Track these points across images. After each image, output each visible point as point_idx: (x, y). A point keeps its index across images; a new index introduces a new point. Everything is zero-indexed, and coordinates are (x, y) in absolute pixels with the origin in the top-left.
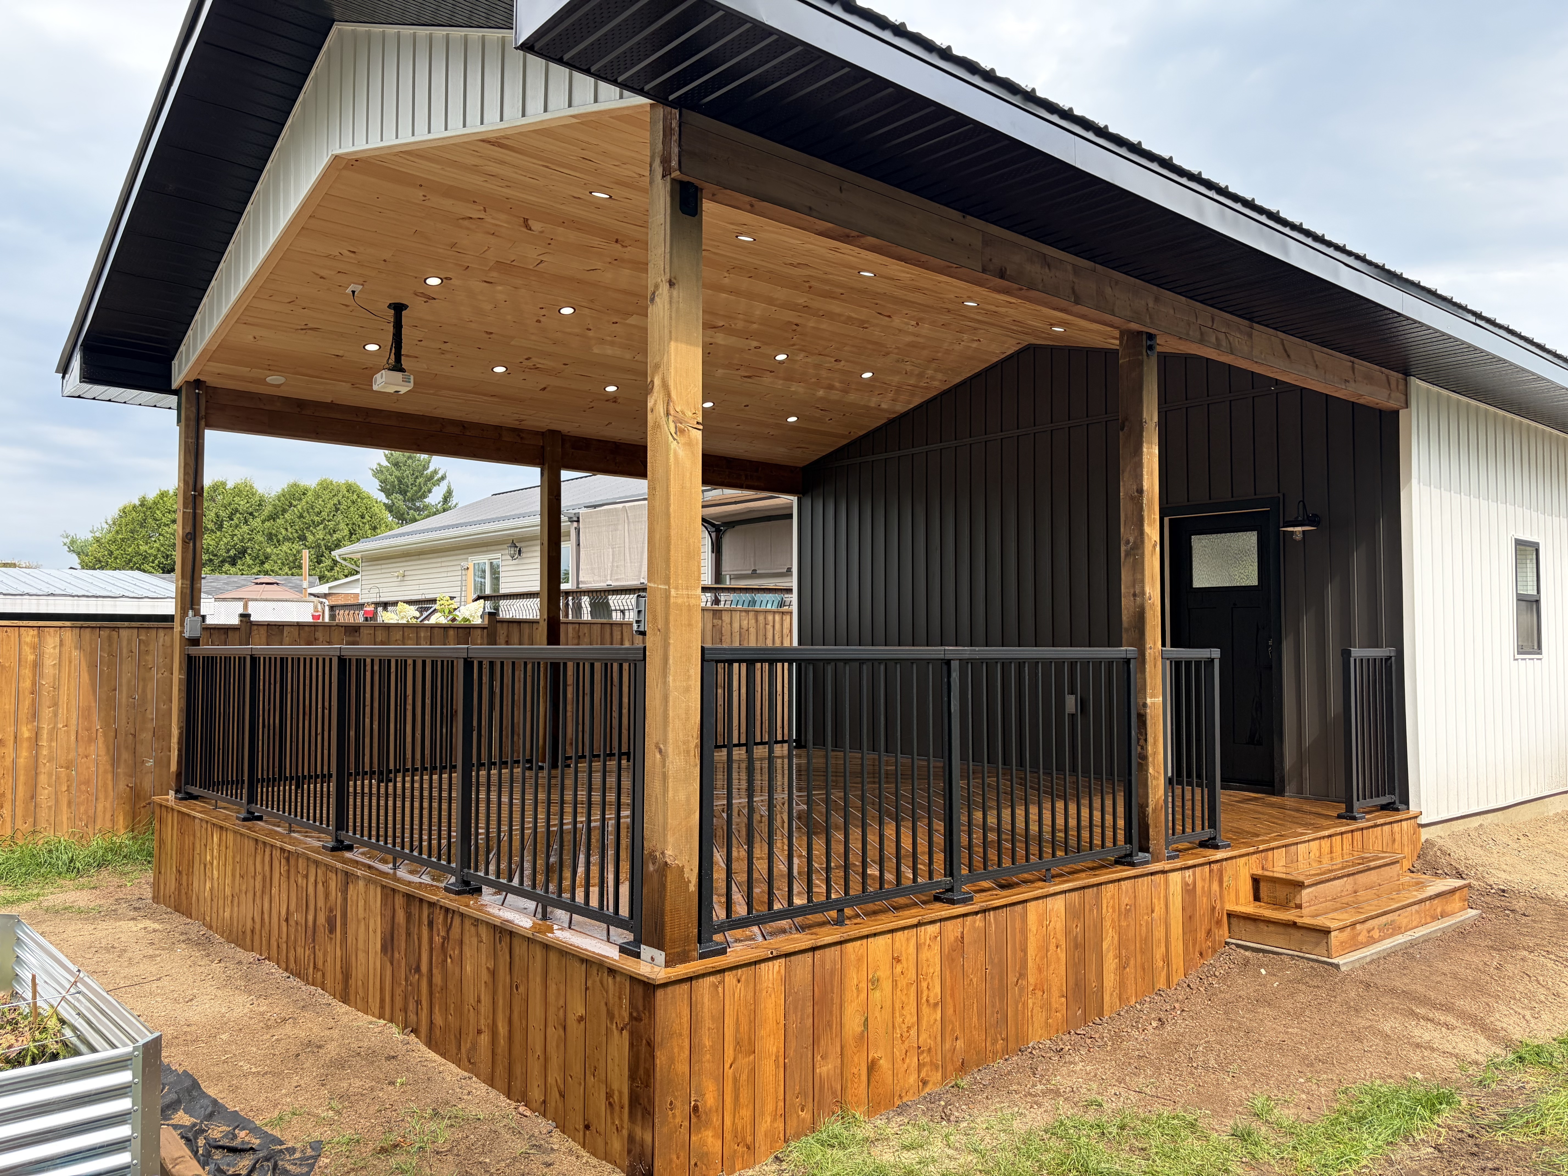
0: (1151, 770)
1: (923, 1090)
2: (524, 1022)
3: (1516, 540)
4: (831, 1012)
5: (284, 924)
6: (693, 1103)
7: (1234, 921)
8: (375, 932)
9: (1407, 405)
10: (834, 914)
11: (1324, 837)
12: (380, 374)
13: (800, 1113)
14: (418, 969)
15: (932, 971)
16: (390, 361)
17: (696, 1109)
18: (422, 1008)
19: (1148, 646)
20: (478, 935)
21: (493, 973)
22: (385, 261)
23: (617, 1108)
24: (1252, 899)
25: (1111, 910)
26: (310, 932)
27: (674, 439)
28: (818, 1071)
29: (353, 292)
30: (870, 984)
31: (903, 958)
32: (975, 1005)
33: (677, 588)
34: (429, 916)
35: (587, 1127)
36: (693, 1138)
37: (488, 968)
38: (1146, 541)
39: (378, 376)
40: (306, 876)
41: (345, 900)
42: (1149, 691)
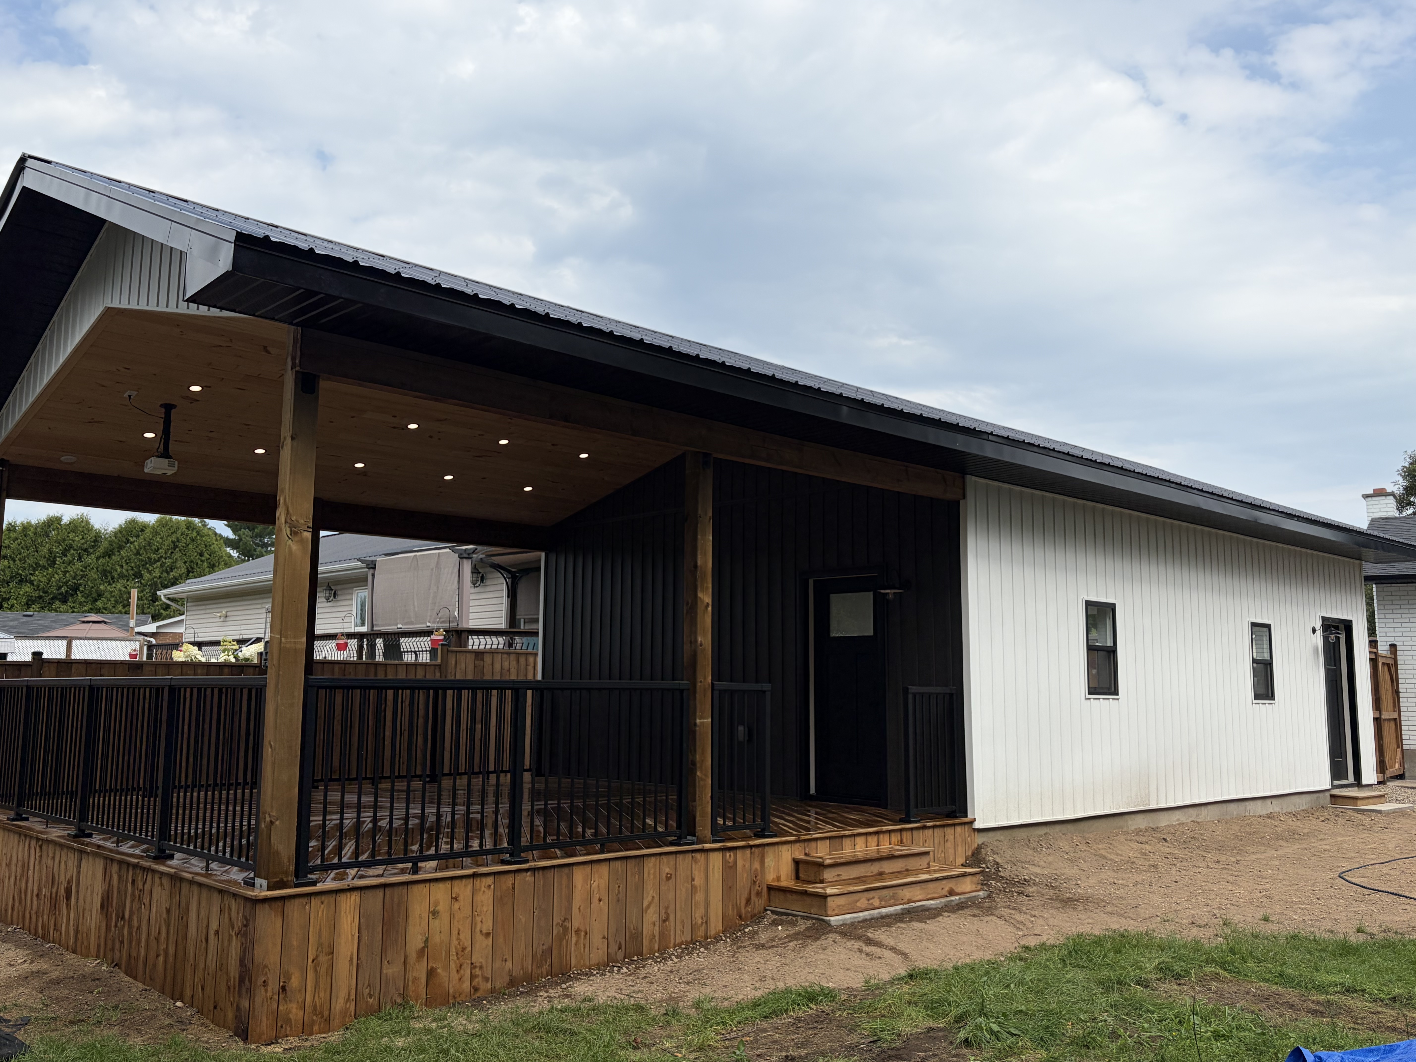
0: (698, 773)
1: (474, 994)
2: (184, 942)
3: (1086, 601)
4: (397, 932)
5: (35, 898)
6: (281, 984)
7: (772, 893)
8: (97, 895)
9: (964, 497)
10: (410, 865)
11: (870, 834)
12: (150, 459)
13: (369, 999)
14: (123, 918)
15: (485, 909)
16: (159, 450)
17: (284, 988)
18: (124, 947)
19: (699, 680)
20: (161, 885)
21: (168, 911)
22: (155, 375)
23: (232, 989)
24: (793, 877)
25: (652, 877)
26: (53, 902)
27: (290, 539)
28: (384, 971)
29: (130, 396)
30: (430, 915)
31: (461, 898)
32: (523, 938)
33: (286, 637)
34: (132, 876)
35: (215, 1007)
36: (281, 1008)
37: (166, 908)
38: (699, 603)
39: (148, 461)
40: (53, 858)
41: (79, 872)
42: (698, 714)
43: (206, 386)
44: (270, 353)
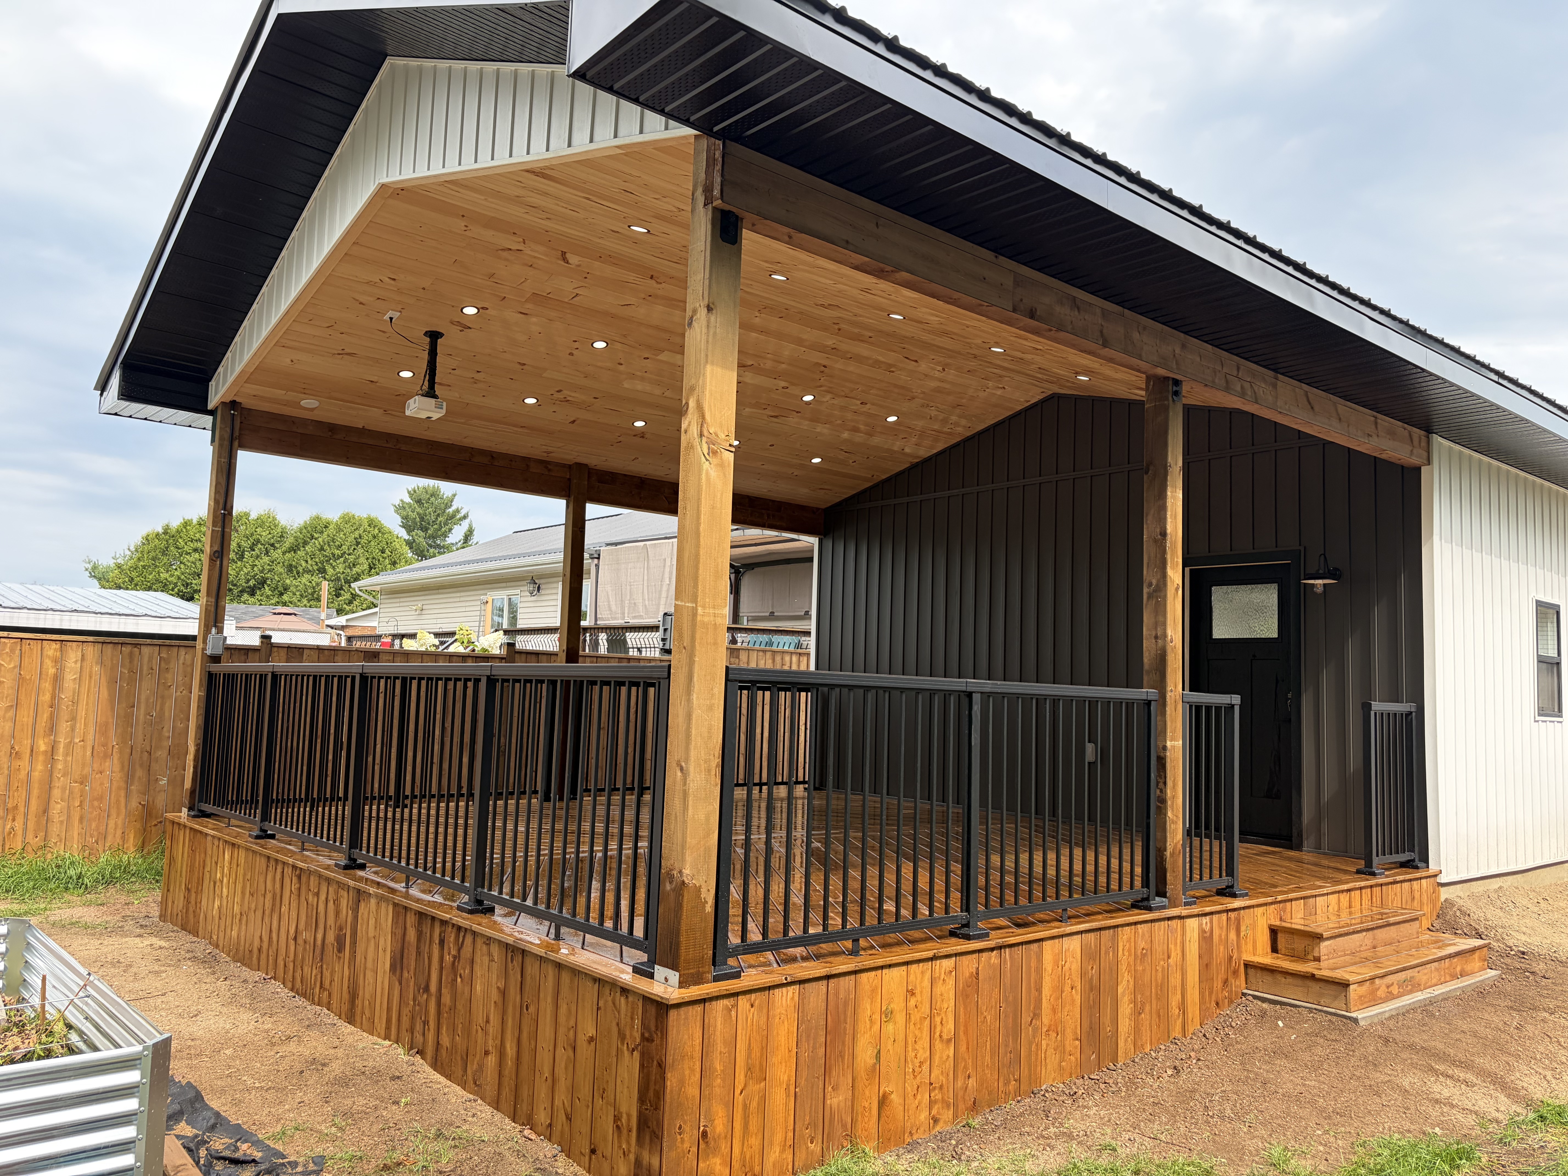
0: (1169, 814)
1: (933, 1128)
2: (533, 1043)
3: (1537, 601)
4: (844, 1043)
5: (293, 942)
6: (702, 1128)
7: (1251, 972)
8: (385, 951)
9: (1429, 462)
10: (849, 944)
11: (1342, 891)
12: (413, 400)
13: (810, 1145)
14: (427, 989)
15: (946, 1006)
16: (424, 387)
17: (705, 1134)
18: (429, 1029)
19: (1169, 689)
20: (490, 954)
21: (503, 993)
22: (424, 289)
23: (625, 1132)
24: (1269, 950)
25: (1127, 954)
26: (318, 951)
27: (707, 460)
28: (828, 1102)
29: (391, 319)
30: (883, 1016)
31: (917, 991)
32: (988, 1043)
33: (704, 607)
34: (440, 935)
35: (593, 1151)
36: (701, 1165)
37: (498, 988)
38: (1169, 584)
39: (411, 401)
40: (317, 894)
41: (356, 918)
42: (1169, 734)
43: (483, 308)
44: (567, 263)
